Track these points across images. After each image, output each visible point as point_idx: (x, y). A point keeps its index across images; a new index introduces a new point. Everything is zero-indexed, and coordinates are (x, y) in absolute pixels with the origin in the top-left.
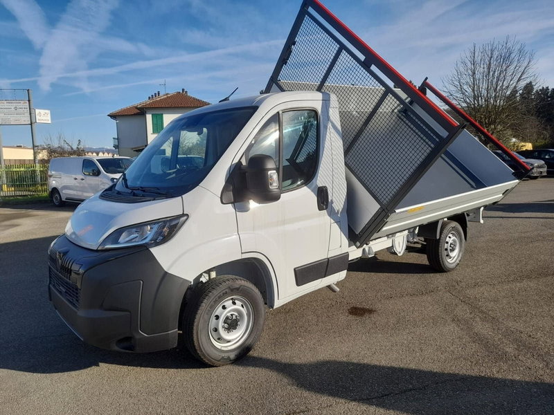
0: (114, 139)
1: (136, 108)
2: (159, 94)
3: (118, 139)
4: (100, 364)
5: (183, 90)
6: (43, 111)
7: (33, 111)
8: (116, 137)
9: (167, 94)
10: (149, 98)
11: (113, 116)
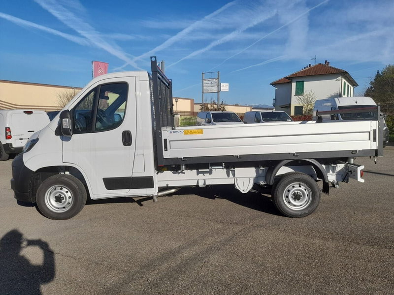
0: (273, 99)
1: (285, 78)
5: (326, 61)
6: (225, 84)
7: (219, 84)
11: (274, 84)
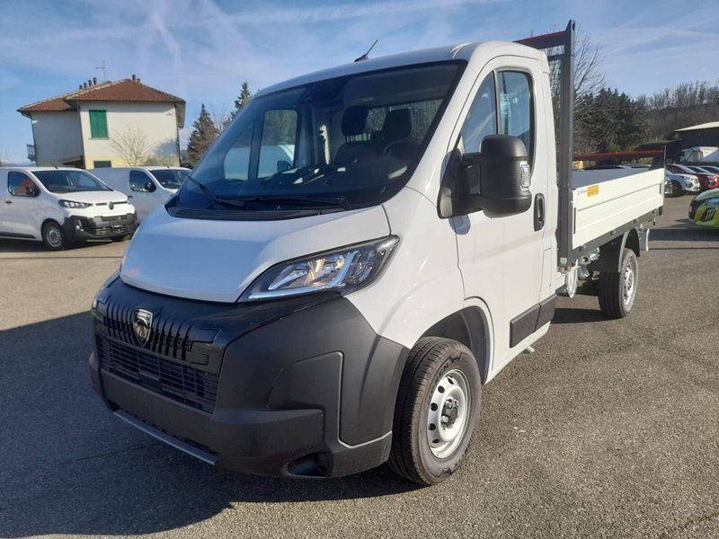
0: (29, 146)
1: (64, 100)
2: (95, 82)
3: (35, 146)
4: (235, 504)
5: (134, 76)
8: (32, 144)
9: (108, 82)
10: (81, 86)
11: (27, 112)
